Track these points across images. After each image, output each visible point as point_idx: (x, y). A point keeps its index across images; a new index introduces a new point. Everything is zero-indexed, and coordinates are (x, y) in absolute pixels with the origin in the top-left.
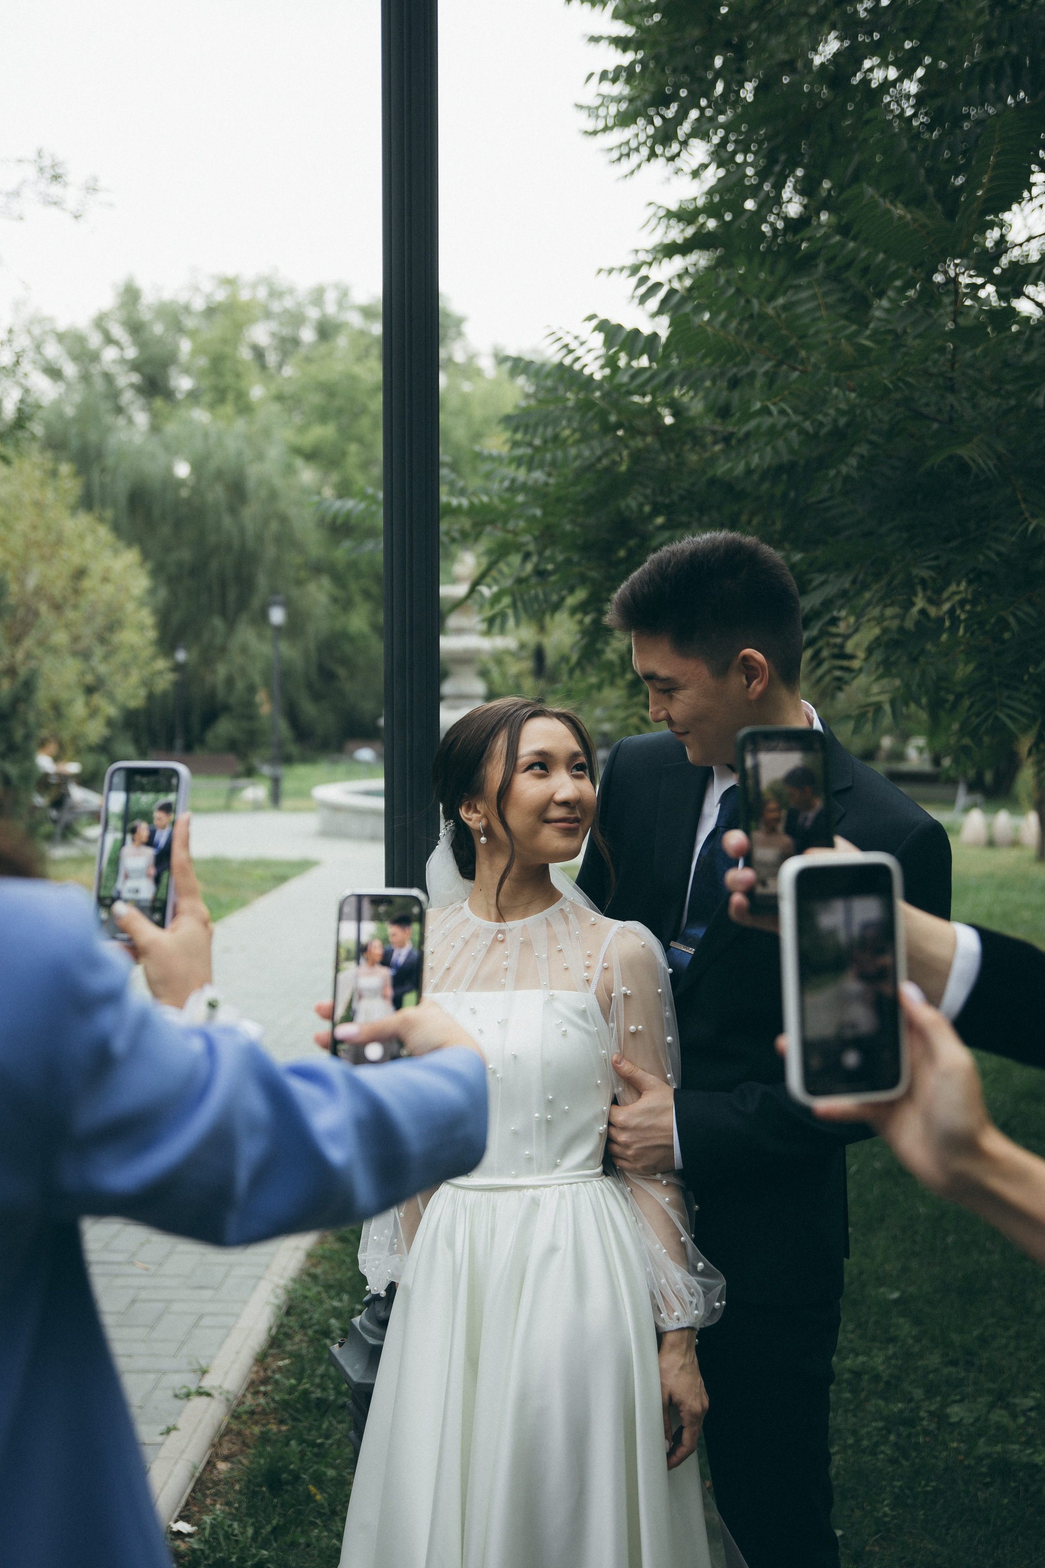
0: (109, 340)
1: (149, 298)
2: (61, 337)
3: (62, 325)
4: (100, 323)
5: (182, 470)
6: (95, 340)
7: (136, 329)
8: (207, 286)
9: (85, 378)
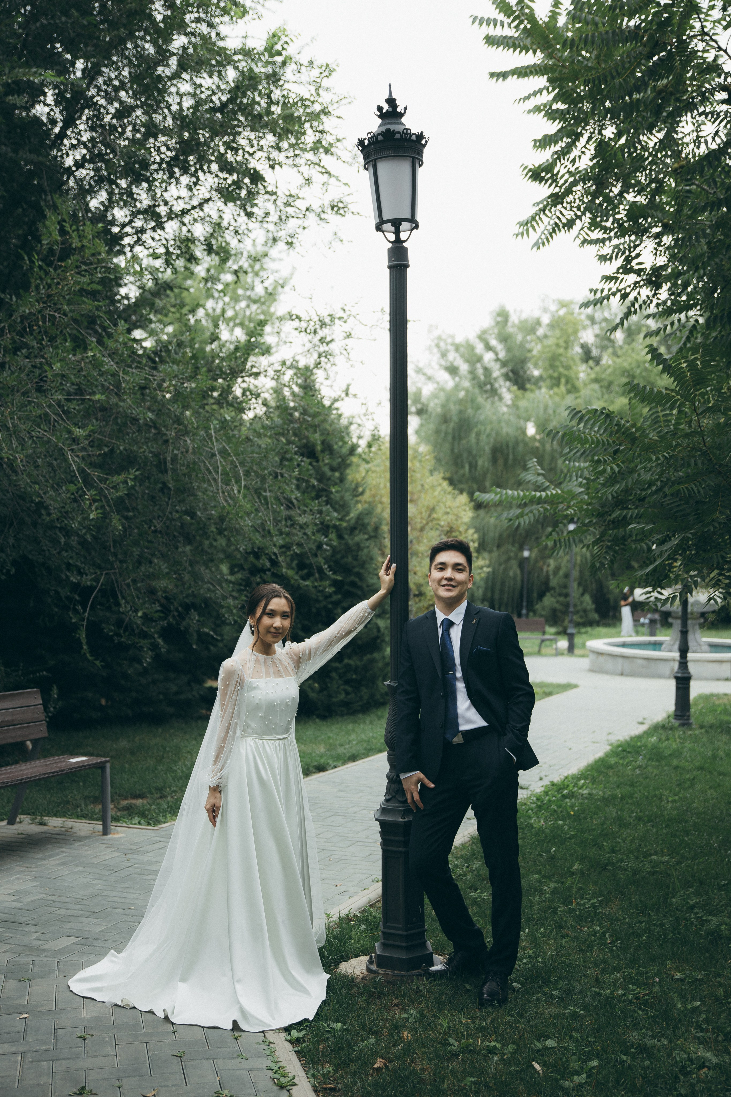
0: (489, 348)
1: (514, 319)
2: (457, 348)
3: (459, 339)
4: (482, 337)
5: (531, 430)
6: (480, 348)
7: (504, 338)
8: (553, 308)
9: (472, 372)
